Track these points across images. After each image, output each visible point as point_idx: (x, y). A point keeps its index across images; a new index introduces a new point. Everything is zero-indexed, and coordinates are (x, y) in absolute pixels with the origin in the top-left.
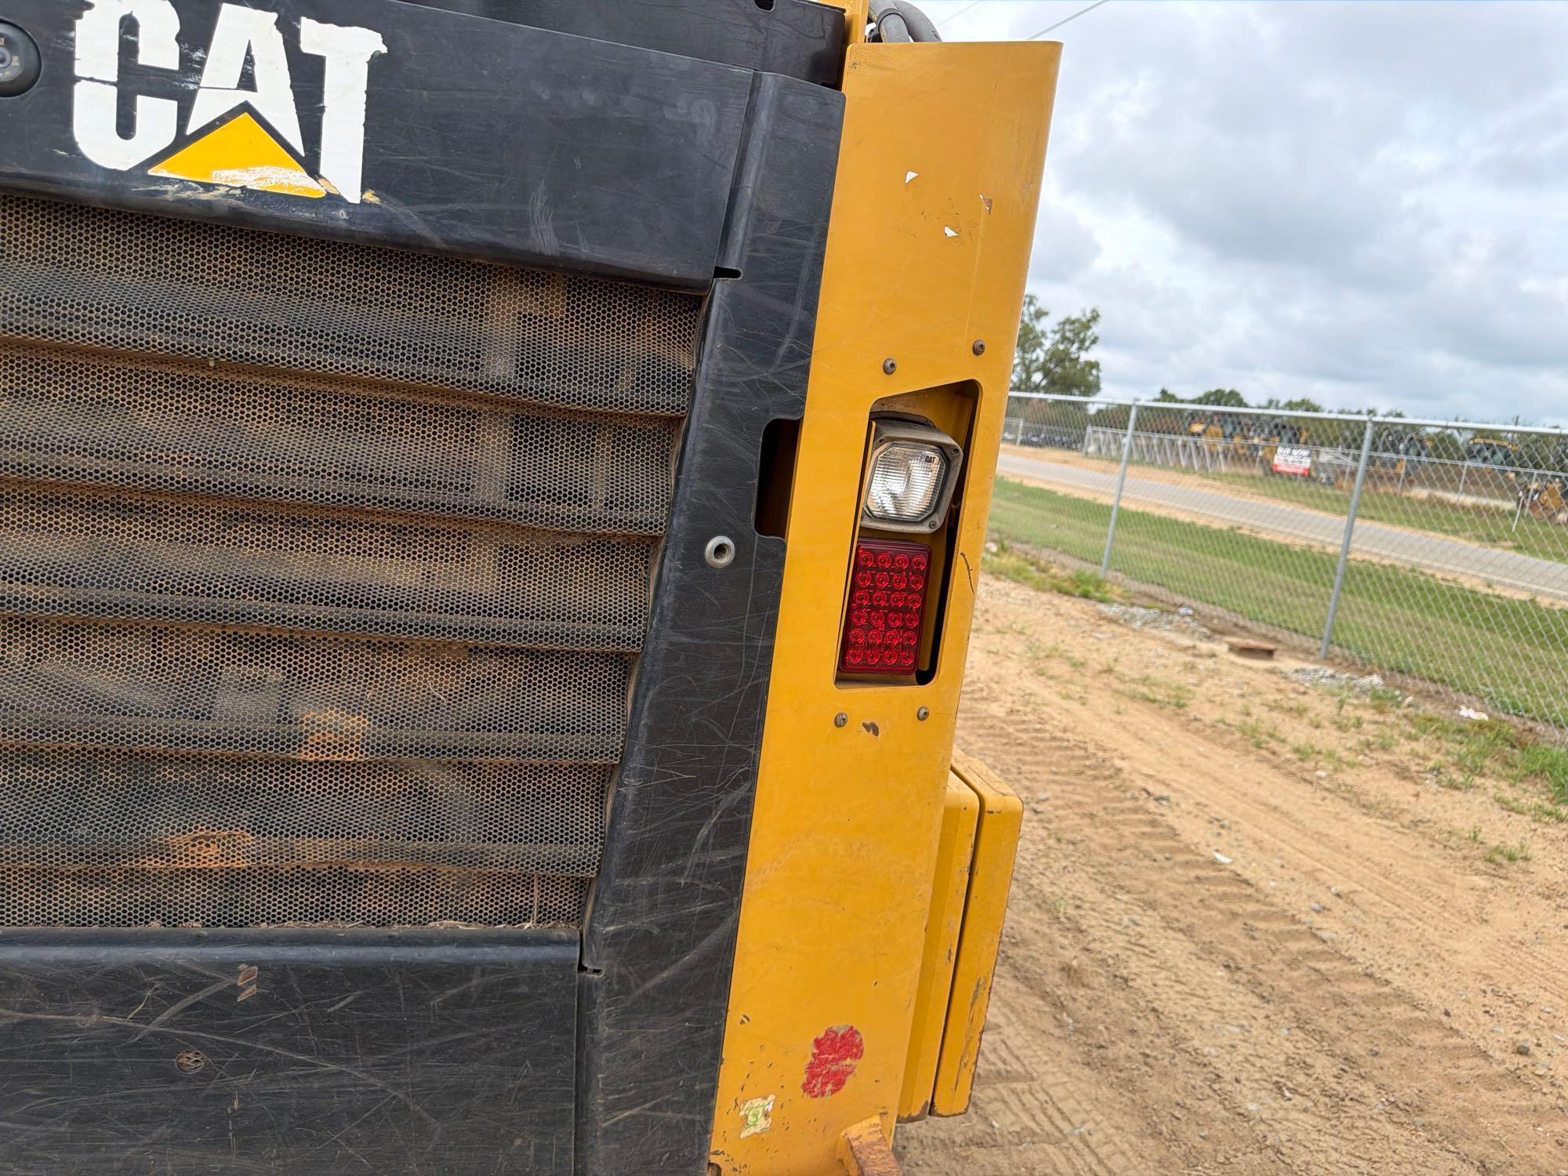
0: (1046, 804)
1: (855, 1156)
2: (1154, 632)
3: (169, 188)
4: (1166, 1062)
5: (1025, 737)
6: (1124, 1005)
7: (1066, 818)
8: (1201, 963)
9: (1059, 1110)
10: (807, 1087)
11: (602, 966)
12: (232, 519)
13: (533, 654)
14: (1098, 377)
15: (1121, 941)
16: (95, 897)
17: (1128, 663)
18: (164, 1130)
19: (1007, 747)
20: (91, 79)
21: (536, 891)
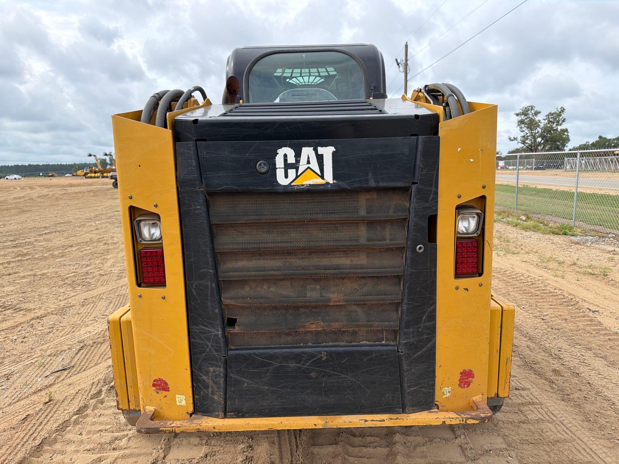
0: (547, 317)
1: (475, 404)
2: (597, 246)
3: (295, 187)
4: (593, 399)
5: (538, 293)
6: (577, 382)
7: (555, 321)
8: (609, 369)
9: (552, 413)
10: (460, 385)
11: (403, 351)
12: (310, 253)
13: (377, 277)
14: (568, 135)
15: (577, 361)
16: (289, 339)
17: (583, 260)
18: (309, 391)
19: (531, 297)
20: (279, 168)
21: (384, 334)
